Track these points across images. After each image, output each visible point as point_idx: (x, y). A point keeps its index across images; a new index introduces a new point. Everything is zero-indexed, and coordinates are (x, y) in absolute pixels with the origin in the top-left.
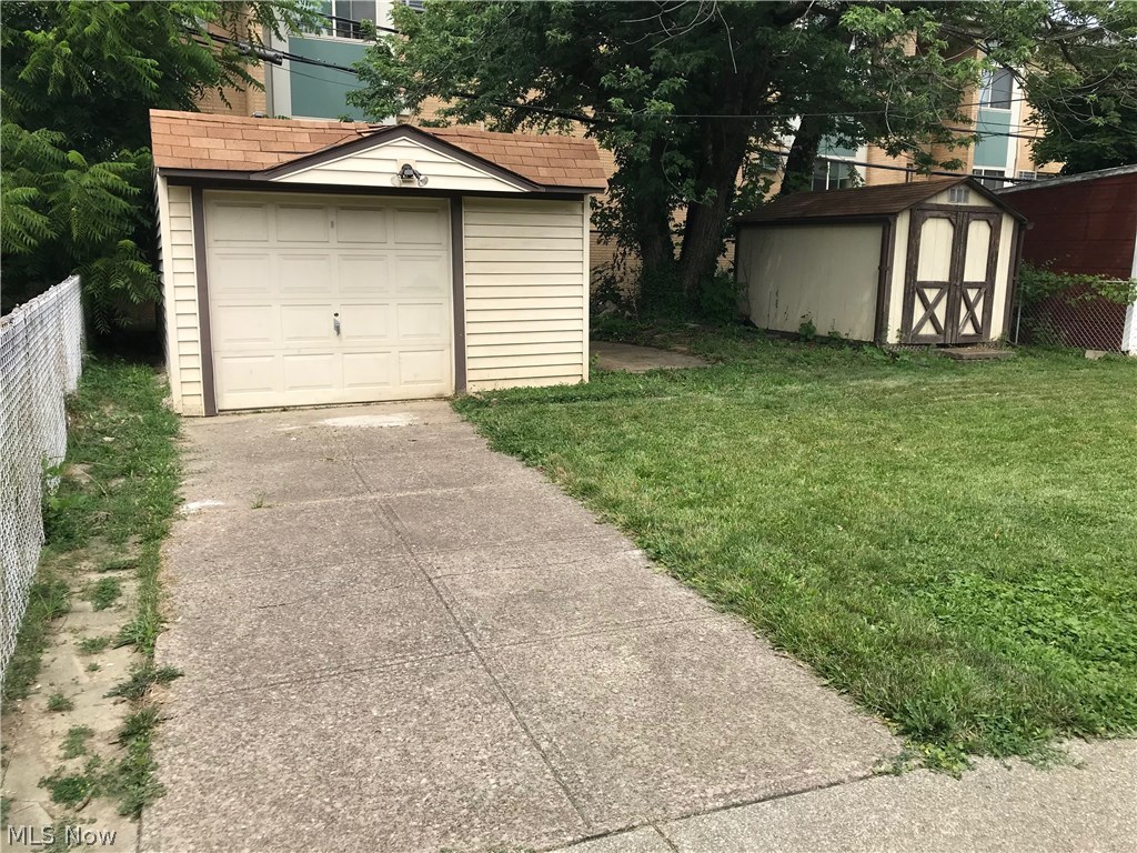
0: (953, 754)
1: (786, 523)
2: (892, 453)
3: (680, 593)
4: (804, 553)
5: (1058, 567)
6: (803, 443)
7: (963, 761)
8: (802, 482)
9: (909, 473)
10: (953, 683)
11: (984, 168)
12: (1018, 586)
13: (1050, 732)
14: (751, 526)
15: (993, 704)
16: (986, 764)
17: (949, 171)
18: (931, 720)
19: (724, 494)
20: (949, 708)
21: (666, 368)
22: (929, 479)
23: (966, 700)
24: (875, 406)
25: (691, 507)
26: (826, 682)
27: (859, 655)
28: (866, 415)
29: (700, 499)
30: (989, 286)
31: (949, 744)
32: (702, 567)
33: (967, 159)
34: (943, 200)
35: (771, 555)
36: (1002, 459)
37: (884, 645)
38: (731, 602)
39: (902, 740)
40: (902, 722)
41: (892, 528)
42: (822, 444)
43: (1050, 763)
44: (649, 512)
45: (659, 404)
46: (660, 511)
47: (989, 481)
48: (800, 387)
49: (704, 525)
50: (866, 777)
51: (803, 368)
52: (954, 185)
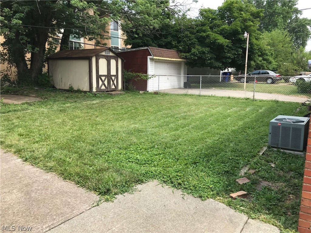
0: (112, 196)
1: (66, 144)
2: (95, 120)
3: (34, 170)
4: (72, 151)
5: (135, 144)
6: (71, 120)
7: (114, 197)
8: (71, 131)
9: (100, 125)
10: (111, 178)
11: (114, 46)
12: (126, 150)
13: (133, 185)
14: (56, 146)
15: (121, 181)
16: (119, 197)
17: (104, 46)
18: (106, 189)
19: (48, 137)
20: (110, 185)
21: (28, 102)
22: (105, 126)
23: (114, 181)
24: (91, 108)
25: (37, 143)
26: (79, 186)
27: (87, 176)
28: (88, 111)
29: (40, 140)
30: (117, 76)
31: (111, 194)
32: (41, 160)
33: (109, 43)
34: (104, 53)
35: (62, 153)
36: (123, 119)
37: (94, 172)
38: (50, 169)
39: (99, 196)
40: (99, 191)
41: (95, 140)
42: (77, 120)
43: (134, 192)
44: (23, 147)
45: (26, 113)
46: (27, 146)
47: (119, 125)
48: (70, 105)
49: (41, 148)
50: (90, 209)
51: (70, 99)
52: (106, 50)
